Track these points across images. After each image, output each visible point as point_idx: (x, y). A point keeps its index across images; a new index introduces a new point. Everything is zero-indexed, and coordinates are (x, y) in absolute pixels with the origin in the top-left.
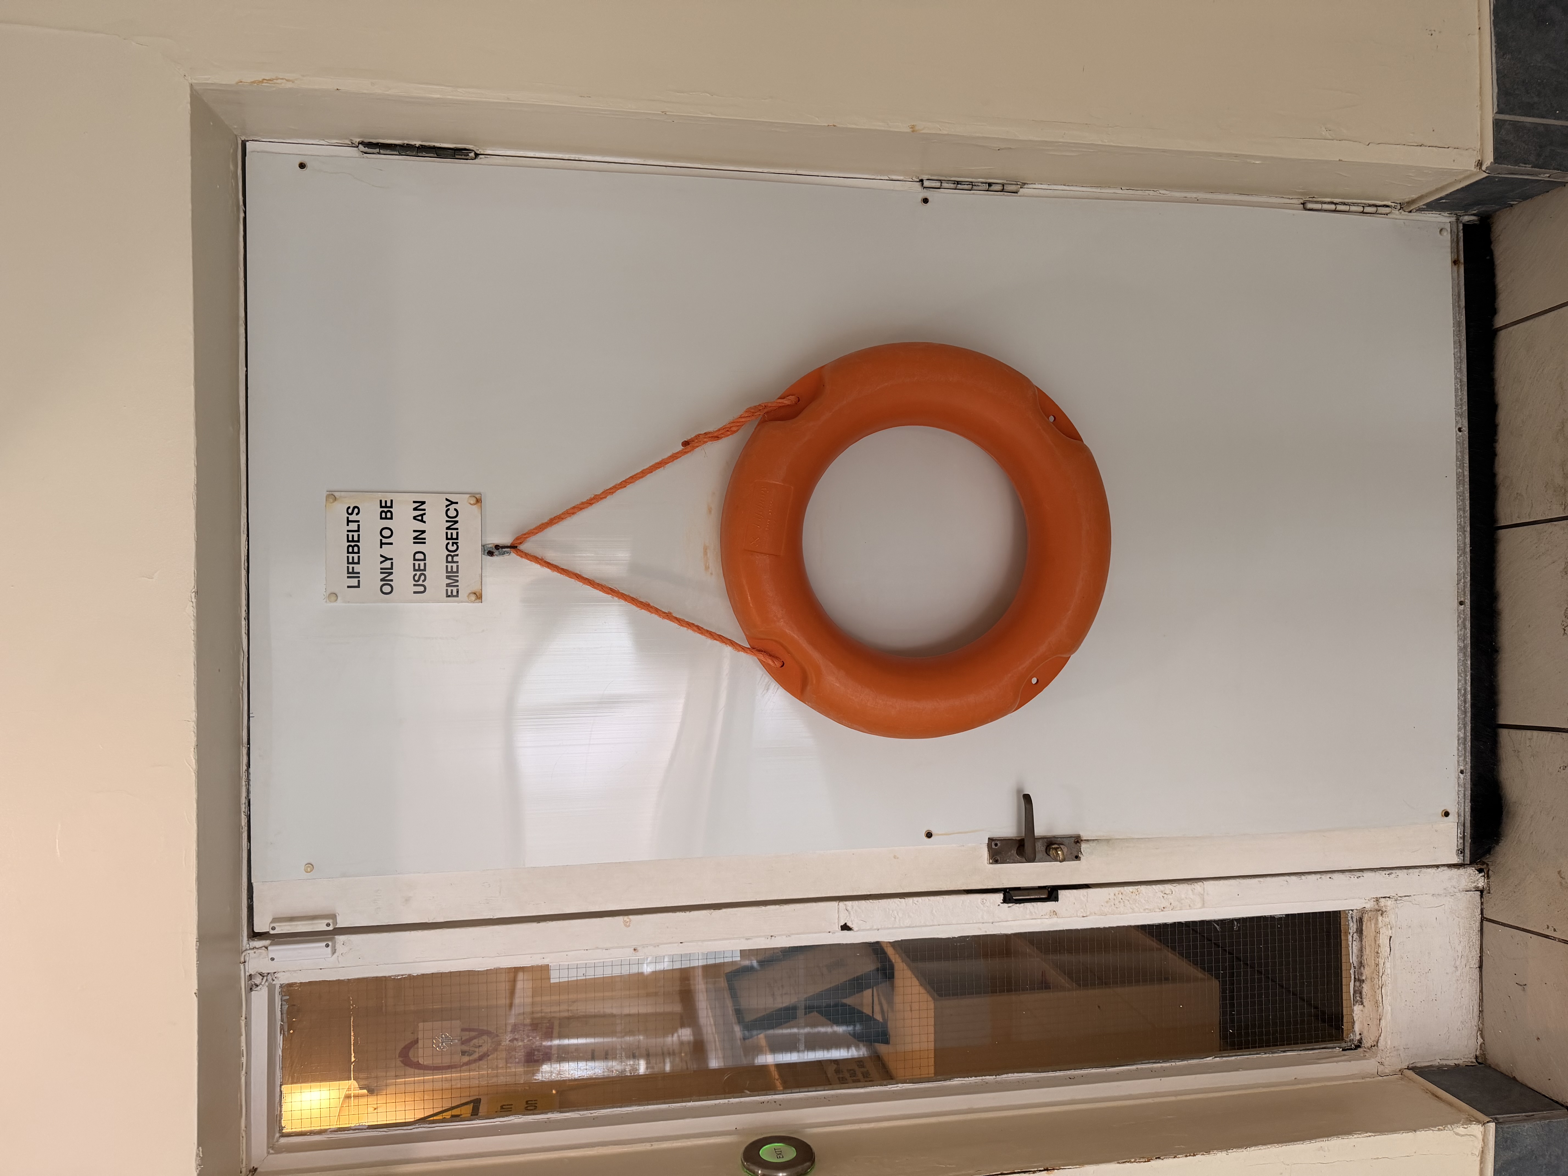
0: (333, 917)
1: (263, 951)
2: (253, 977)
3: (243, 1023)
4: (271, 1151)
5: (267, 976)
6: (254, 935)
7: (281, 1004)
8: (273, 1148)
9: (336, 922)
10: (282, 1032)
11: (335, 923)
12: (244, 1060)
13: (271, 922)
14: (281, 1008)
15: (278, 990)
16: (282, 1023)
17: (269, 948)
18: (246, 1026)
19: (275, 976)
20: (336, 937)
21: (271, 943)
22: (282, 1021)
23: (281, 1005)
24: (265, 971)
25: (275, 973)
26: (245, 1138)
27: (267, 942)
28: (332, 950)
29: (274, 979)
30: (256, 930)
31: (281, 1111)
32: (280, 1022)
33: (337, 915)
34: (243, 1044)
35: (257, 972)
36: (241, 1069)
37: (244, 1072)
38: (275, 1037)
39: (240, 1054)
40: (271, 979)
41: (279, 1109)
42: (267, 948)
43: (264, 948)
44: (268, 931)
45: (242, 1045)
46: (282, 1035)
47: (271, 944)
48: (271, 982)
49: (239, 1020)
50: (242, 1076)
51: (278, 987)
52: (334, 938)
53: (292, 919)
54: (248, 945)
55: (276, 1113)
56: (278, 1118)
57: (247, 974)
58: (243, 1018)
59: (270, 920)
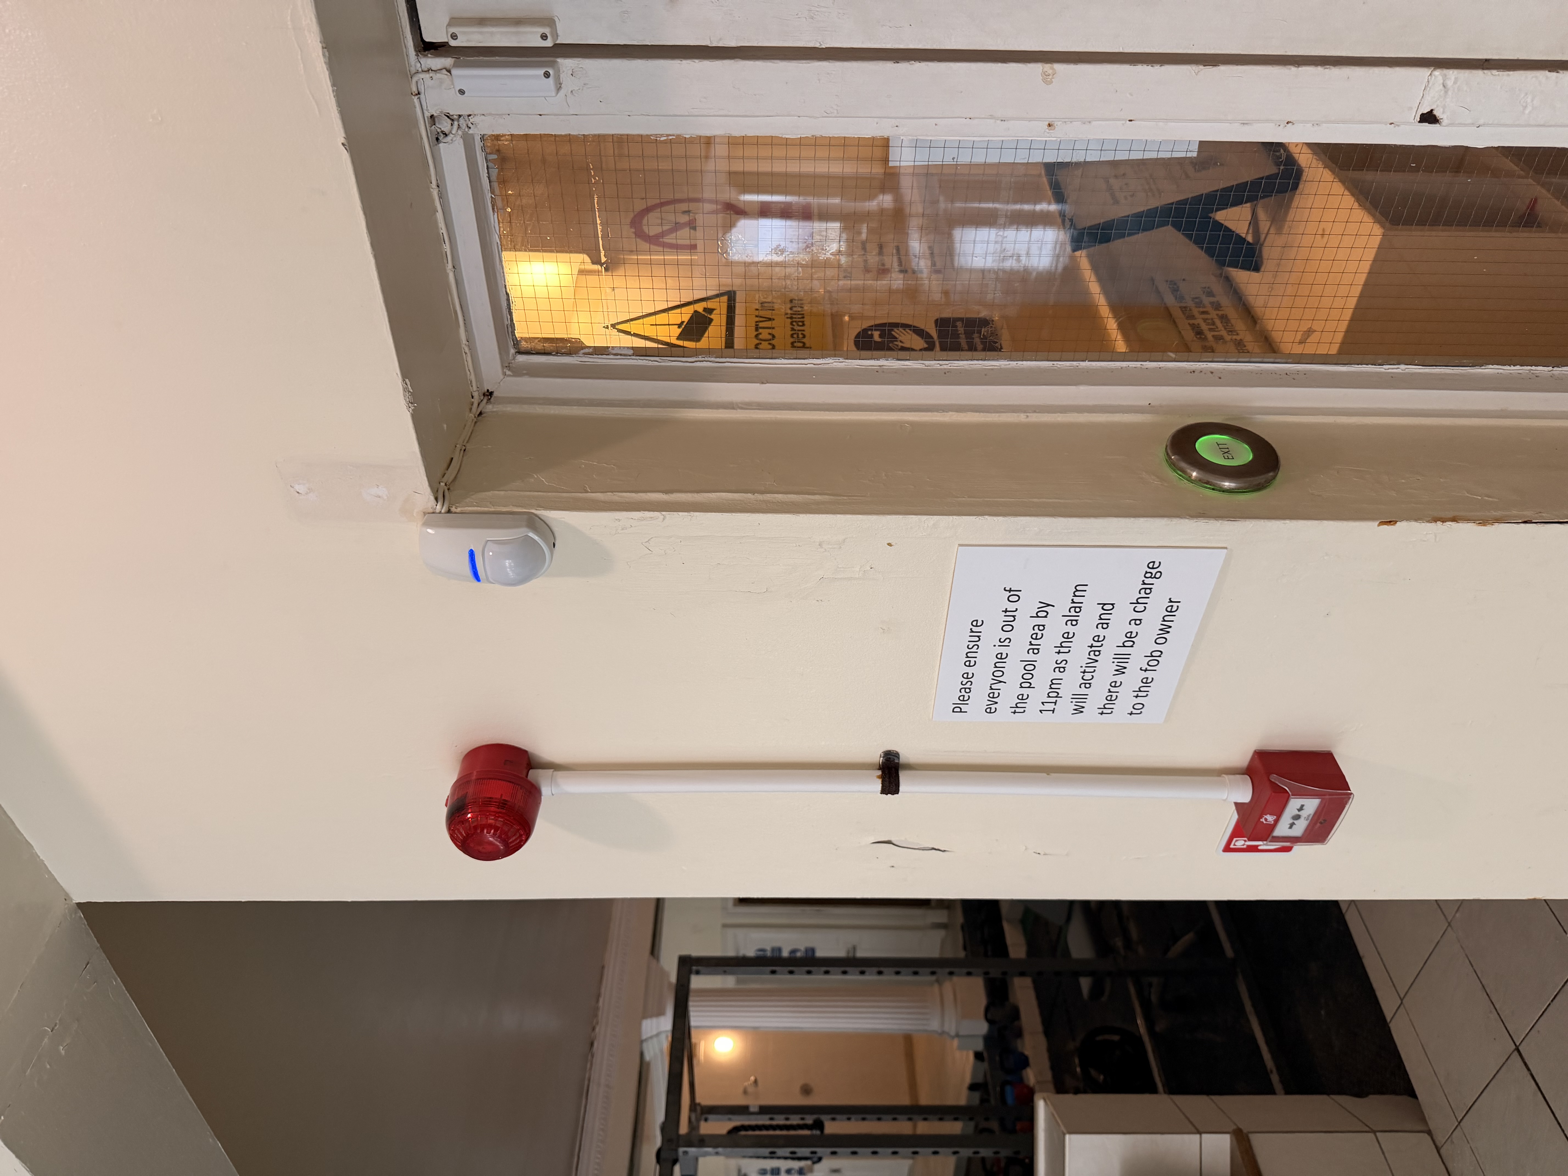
0: (550, 22)
1: (443, 75)
2: (436, 119)
3: (435, 193)
4: (508, 373)
5: (458, 121)
6: (427, 48)
7: (487, 166)
8: (509, 367)
9: (557, 33)
10: (496, 210)
11: (555, 35)
12: (447, 248)
13: (449, 25)
14: (488, 173)
15: (478, 144)
16: (493, 196)
17: (454, 72)
18: (440, 198)
19: (471, 120)
20: (559, 60)
21: (455, 62)
22: (492, 192)
23: (488, 168)
24: (454, 112)
25: (470, 115)
26: (469, 354)
27: (448, 62)
28: (556, 84)
29: (470, 125)
30: (428, 38)
31: (512, 320)
32: (490, 194)
33: (556, 19)
34: (441, 224)
35: (441, 112)
36: (445, 261)
37: (450, 266)
38: (487, 217)
39: (440, 241)
40: (465, 125)
41: (509, 317)
42: (449, 71)
43: (444, 71)
44: (446, 40)
45: (440, 227)
46: (496, 214)
47: (455, 65)
48: (467, 130)
49: (428, 188)
50: (448, 271)
51: (477, 138)
52: (556, 62)
53: (482, 21)
54: (419, 65)
55: (506, 322)
56: (510, 329)
57: (427, 114)
58: (434, 185)
59: (446, 20)
